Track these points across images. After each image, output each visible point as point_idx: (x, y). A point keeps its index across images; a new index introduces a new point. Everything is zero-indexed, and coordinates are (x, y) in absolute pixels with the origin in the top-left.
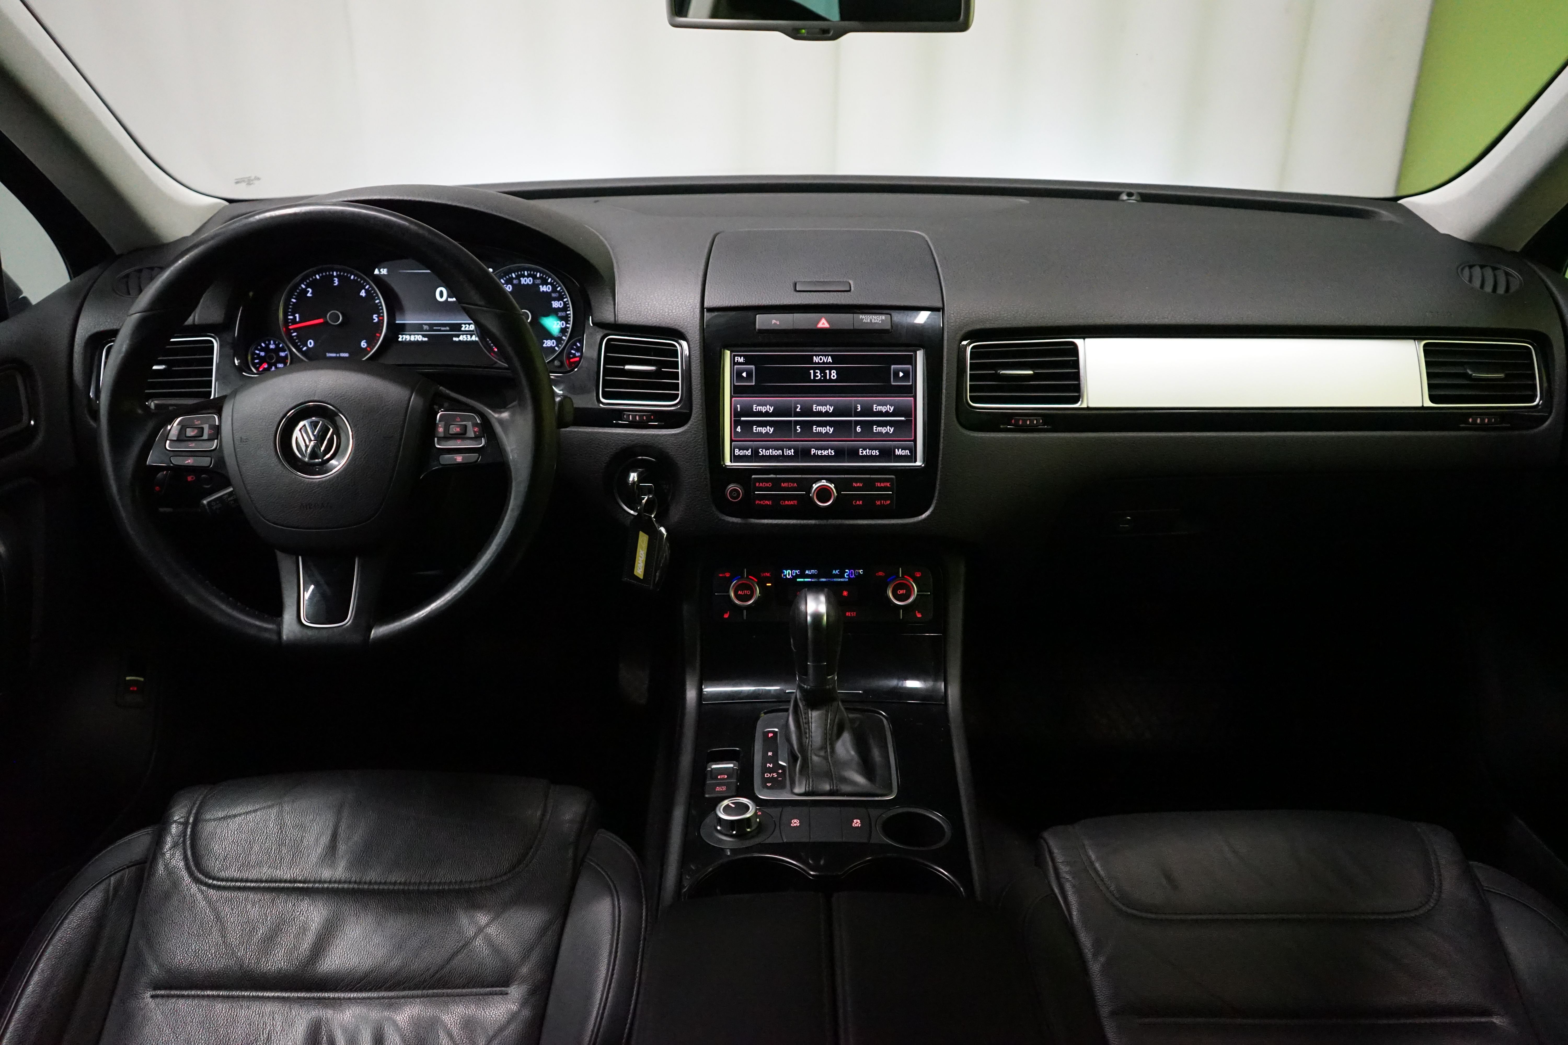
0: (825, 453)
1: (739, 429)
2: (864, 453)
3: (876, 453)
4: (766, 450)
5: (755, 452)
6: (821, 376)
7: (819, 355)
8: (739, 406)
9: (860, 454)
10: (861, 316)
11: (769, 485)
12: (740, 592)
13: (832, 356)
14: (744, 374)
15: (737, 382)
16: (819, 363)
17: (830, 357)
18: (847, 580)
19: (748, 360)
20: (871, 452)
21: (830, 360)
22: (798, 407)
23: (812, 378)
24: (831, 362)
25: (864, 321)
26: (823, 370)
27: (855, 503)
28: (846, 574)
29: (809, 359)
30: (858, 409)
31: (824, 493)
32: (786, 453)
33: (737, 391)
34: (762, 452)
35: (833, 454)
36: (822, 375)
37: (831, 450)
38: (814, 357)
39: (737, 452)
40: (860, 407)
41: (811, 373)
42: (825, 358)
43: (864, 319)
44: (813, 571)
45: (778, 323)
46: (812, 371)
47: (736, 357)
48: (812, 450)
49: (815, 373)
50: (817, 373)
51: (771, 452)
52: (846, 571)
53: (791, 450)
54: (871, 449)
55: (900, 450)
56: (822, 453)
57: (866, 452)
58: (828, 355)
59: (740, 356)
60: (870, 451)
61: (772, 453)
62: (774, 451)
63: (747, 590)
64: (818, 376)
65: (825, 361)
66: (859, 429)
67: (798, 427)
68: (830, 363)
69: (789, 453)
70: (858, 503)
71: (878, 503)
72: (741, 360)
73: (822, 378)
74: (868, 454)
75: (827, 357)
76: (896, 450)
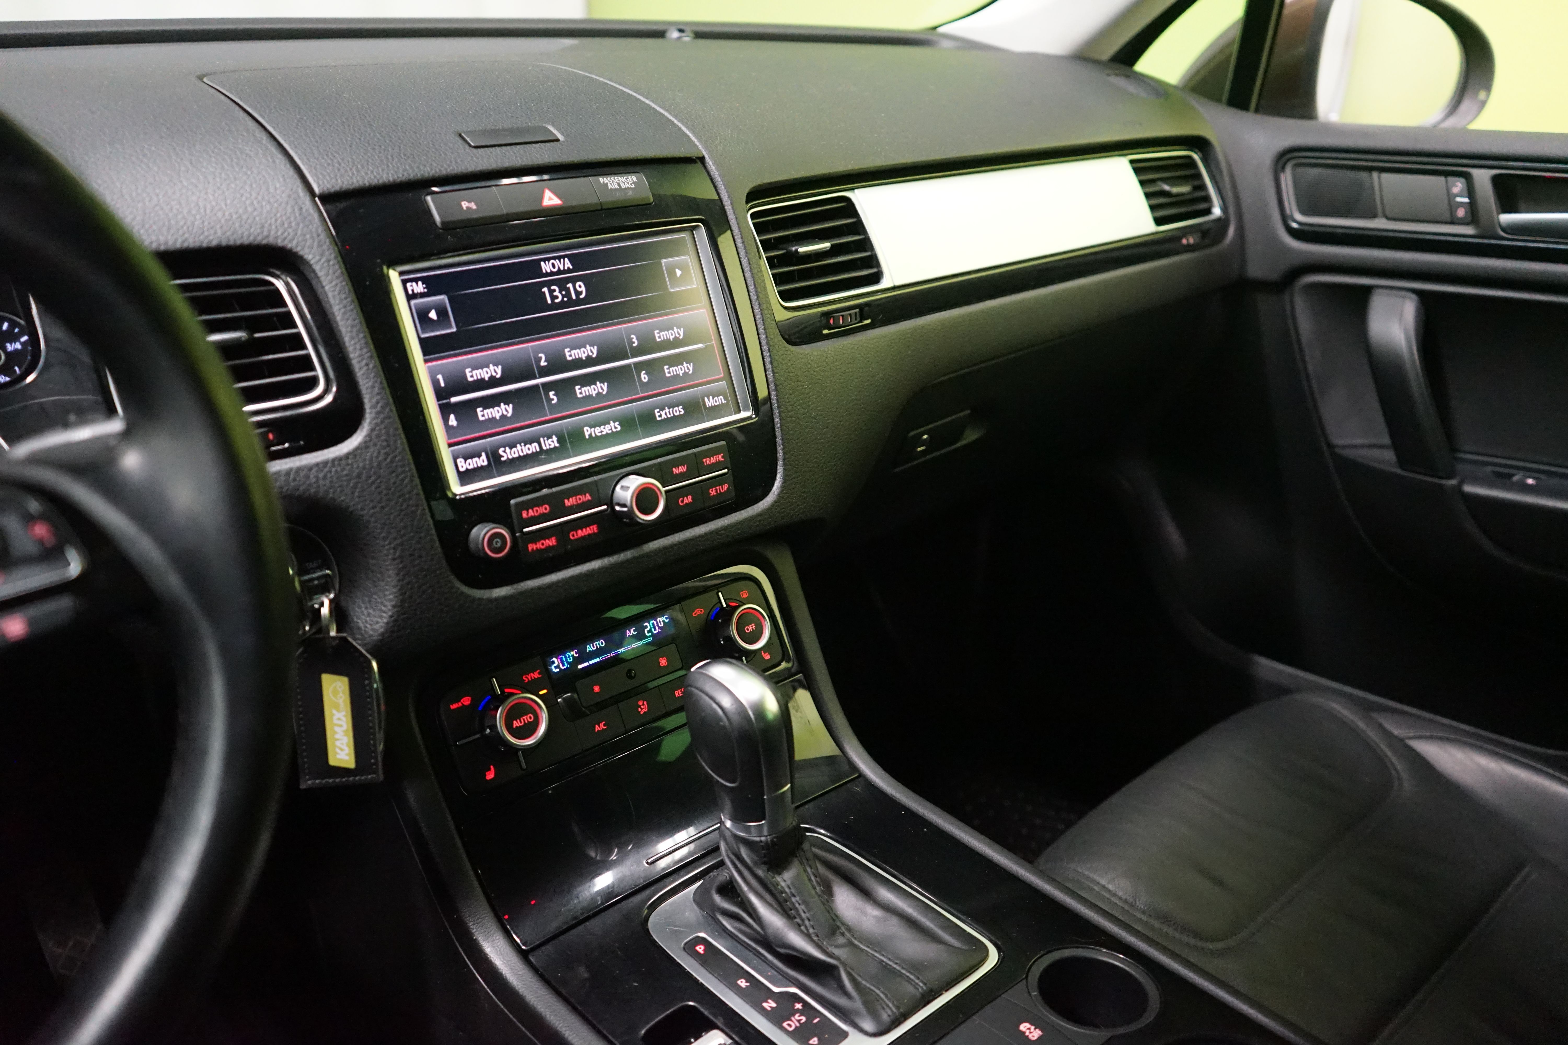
0: (606, 429)
1: (453, 421)
2: (664, 416)
3: (680, 411)
4: (511, 448)
5: (494, 457)
6: (563, 296)
7: (549, 259)
8: (440, 377)
9: (658, 419)
10: (602, 180)
11: (544, 509)
12: (516, 724)
13: (571, 258)
14: (433, 315)
15: (423, 332)
16: (552, 274)
17: (566, 260)
18: (651, 639)
19: (434, 285)
20: (673, 411)
21: (568, 265)
22: (541, 358)
23: (549, 301)
24: (571, 267)
25: (610, 187)
26: (562, 284)
27: (682, 502)
28: (646, 630)
29: (534, 269)
30: (634, 343)
31: (645, 499)
32: (546, 446)
33: (430, 348)
34: (507, 454)
35: (619, 428)
36: (564, 293)
37: (614, 422)
38: (542, 263)
39: (463, 465)
40: (637, 339)
41: (544, 293)
42: (560, 261)
43: (607, 184)
44: (597, 643)
45: (474, 207)
46: (545, 290)
47: (408, 285)
48: (585, 429)
49: (551, 292)
50: (554, 291)
51: (523, 450)
52: (645, 625)
53: (552, 438)
54: (671, 406)
55: (711, 398)
56: (602, 432)
57: (666, 414)
58: (564, 257)
59: (416, 280)
60: (671, 410)
61: (522, 452)
62: (525, 445)
63: (527, 715)
64: (557, 297)
65: (562, 268)
66: (644, 377)
67: (551, 394)
68: (569, 271)
69: (550, 445)
70: (686, 501)
71: (713, 492)
72: (419, 288)
73: (565, 299)
74: (669, 416)
75: (562, 260)
76: (706, 399)
